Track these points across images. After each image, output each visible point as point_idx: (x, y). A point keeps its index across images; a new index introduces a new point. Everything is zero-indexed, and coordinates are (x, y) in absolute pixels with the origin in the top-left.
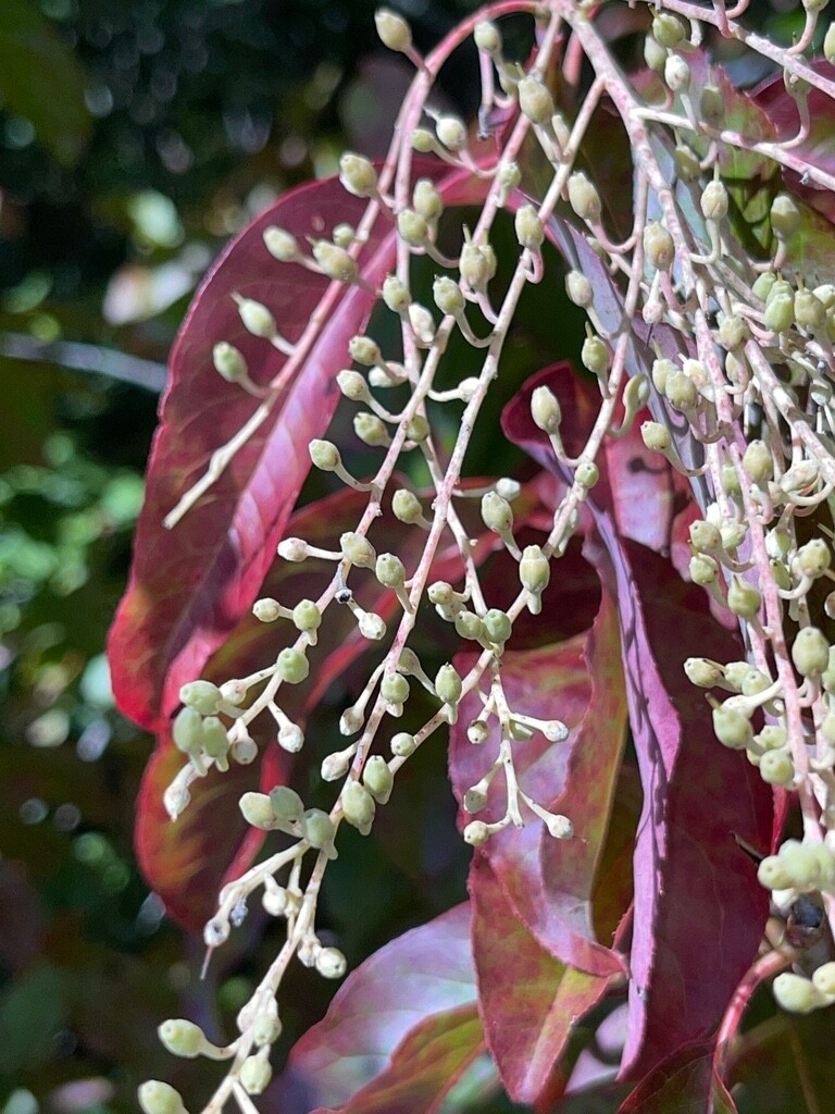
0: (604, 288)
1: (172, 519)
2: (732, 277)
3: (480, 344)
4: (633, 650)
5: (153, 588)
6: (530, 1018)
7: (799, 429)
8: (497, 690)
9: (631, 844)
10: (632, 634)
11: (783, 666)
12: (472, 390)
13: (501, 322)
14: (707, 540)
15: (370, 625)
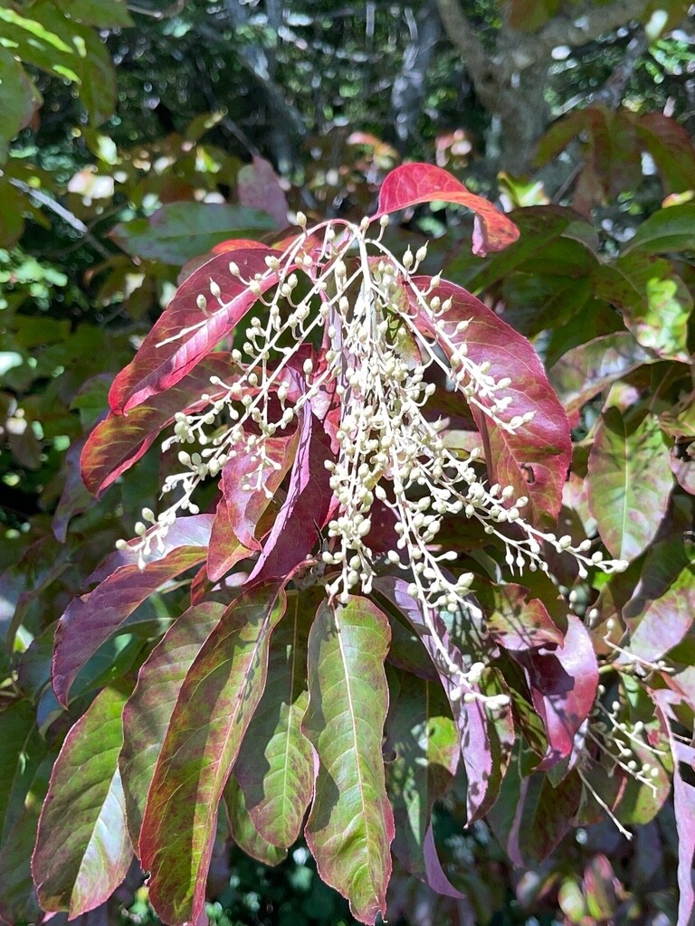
0: (339, 334)
1: (158, 346)
2: (379, 349)
3: (296, 339)
4: (303, 450)
5: (138, 365)
6: (223, 555)
7: (382, 405)
8: (263, 448)
9: (278, 510)
10: (305, 444)
11: (354, 471)
12: (288, 352)
13: (305, 334)
14: (346, 428)
15: (234, 414)
